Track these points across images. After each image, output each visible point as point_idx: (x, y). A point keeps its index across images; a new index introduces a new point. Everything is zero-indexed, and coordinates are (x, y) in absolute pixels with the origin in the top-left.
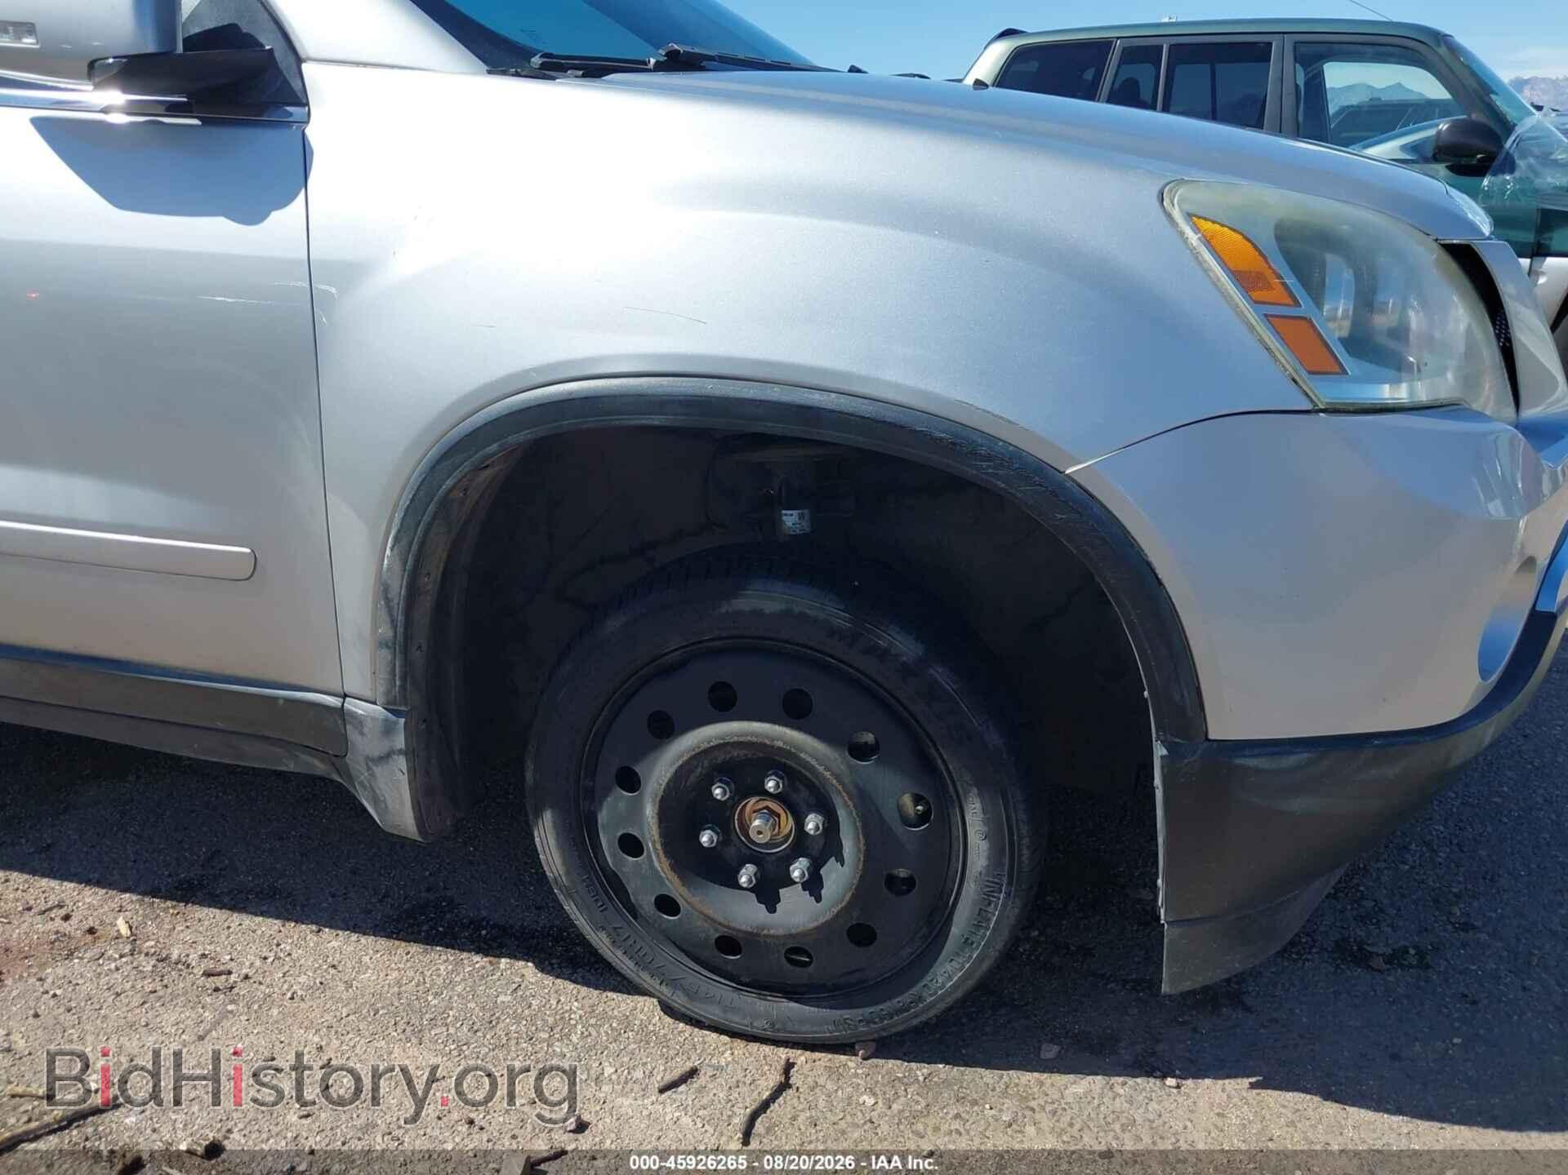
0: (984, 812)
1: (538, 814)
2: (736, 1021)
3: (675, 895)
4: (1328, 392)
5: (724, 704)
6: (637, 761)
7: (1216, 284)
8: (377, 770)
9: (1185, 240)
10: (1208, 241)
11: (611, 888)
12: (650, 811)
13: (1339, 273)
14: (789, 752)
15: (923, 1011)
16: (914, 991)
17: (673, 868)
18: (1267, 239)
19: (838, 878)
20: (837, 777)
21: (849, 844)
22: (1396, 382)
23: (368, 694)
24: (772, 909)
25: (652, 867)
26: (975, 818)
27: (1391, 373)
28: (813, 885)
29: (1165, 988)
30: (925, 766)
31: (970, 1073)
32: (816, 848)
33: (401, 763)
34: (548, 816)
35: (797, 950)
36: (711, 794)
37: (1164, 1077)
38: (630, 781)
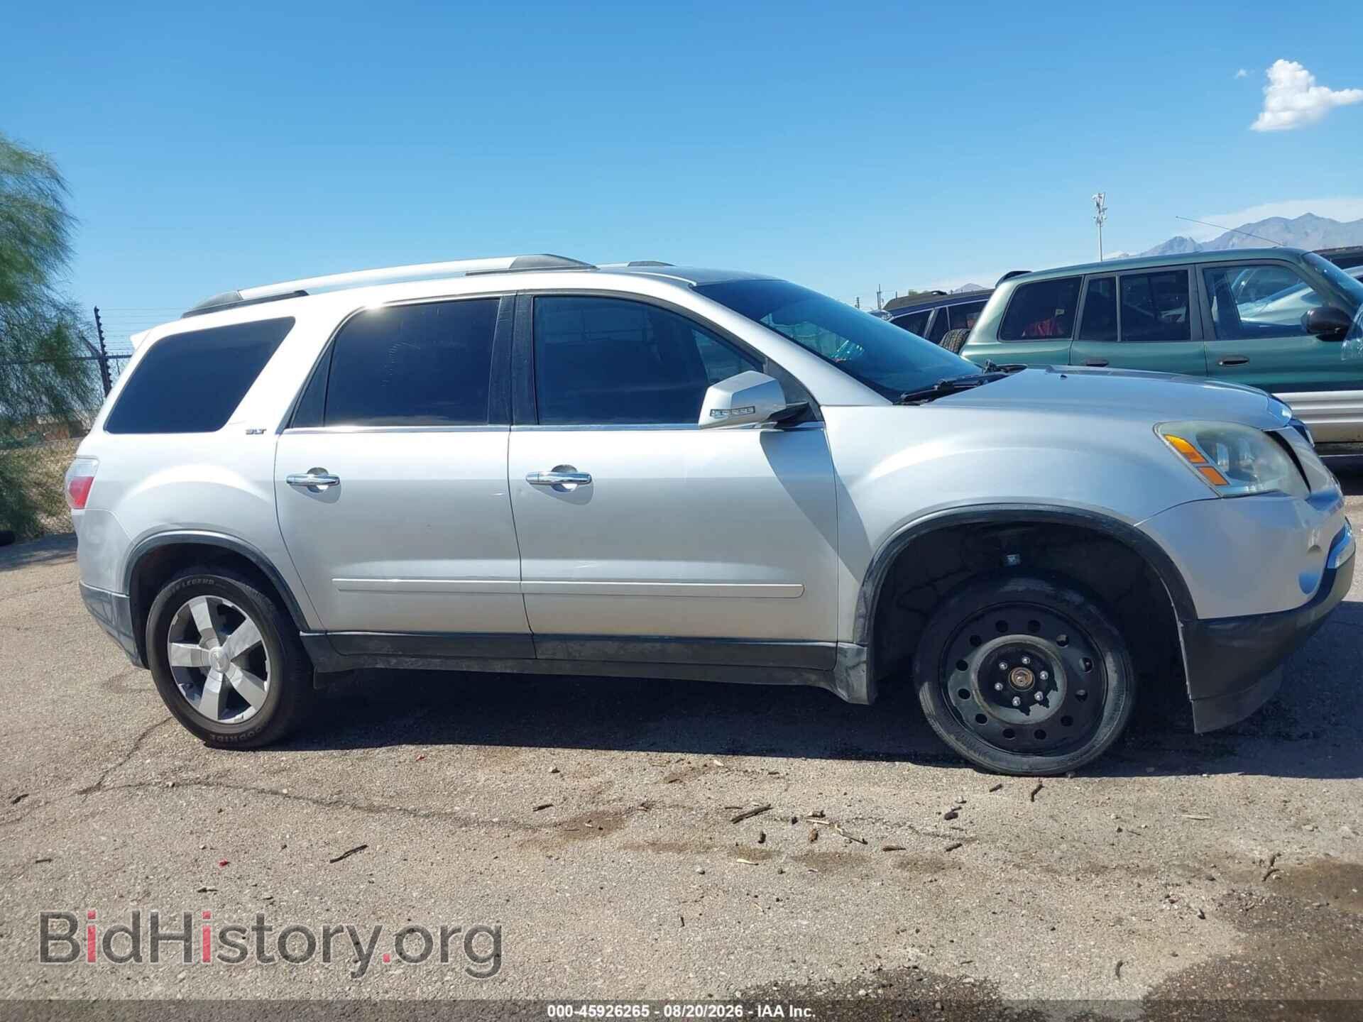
0: (1114, 661)
1: (921, 684)
2: (1013, 767)
3: (985, 713)
4: (1223, 491)
5: (1002, 629)
6: (966, 655)
7: (1178, 457)
8: (851, 672)
9: (1165, 444)
10: (1172, 443)
11: (954, 716)
12: (973, 677)
13: (1222, 449)
14: (1033, 646)
15: (1094, 753)
16: (1090, 743)
17: (985, 700)
18: (1194, 440)
19: (1055, 698)
20: (1054, 653)
21: (1060, 681)
22: (1250, 486)
23: (850, 639)
24: (1028, 714)
25: (974, 702)
26: (1110, 664)
27: (1248, 483)
28: (1044, 702)
29: (1196, 730)
30: (1089, 648)
31: (1117, 779)
32: (1044, 686)
33: (864, 667)
34: (926, 685)
35: (1040, 732)
36: (999, 667)
37: (1201, 774)
38: (963, 666)
